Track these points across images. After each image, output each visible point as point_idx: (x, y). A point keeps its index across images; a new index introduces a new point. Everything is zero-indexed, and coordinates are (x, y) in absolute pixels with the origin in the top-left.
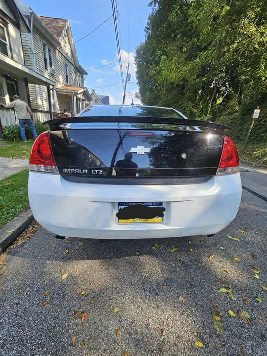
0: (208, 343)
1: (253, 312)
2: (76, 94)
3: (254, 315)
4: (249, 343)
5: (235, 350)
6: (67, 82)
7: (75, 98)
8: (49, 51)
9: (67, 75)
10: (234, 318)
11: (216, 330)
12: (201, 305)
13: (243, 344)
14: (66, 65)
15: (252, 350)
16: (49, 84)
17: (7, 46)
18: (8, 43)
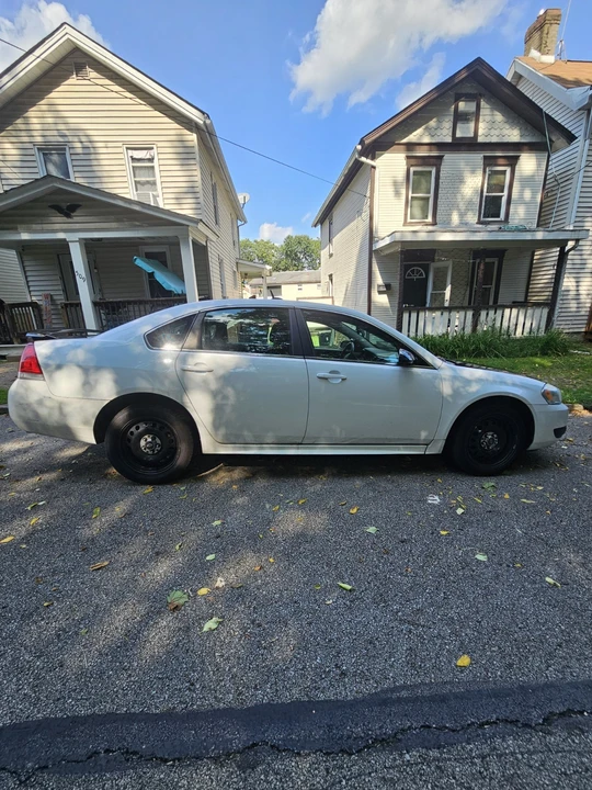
16: (566, 241)
17: (504, 200)
18: (506, 193)
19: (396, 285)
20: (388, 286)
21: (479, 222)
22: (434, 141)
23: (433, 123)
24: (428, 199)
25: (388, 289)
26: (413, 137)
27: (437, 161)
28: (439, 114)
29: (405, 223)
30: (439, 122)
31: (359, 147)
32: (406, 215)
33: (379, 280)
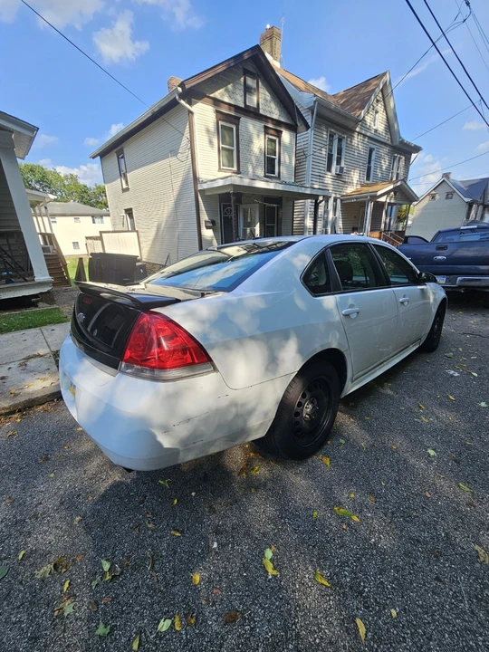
0: (24, 565)
1: (76, 620)
2: (374, 197)
3: (71, 623)
4: (24, 618)
5: (15, 598)
6: (368, 178)
7: (371, 205)
8: (340, 140)
9: (369, 169)
10: (61, 591)
11: (41, 569)
12: (73, 544)
13: (23, 608)
14: (371, 151)
15: (16, 623)
16: (318, 196)
17: (277, 161)
18: (277, 157)
19: (218, 221)
20: (213, 222)
21: (265, 176)
22: (232, 103)
23: (230, 86)
24: (232, 151)
25: (212, 225)
26: (217, 94)
27: (236, 120)
28: (234, 81)
29: (220, 170)
30: (234, 87)
31: (180, 89)
32: (219, 162)
33: (205, 217)
